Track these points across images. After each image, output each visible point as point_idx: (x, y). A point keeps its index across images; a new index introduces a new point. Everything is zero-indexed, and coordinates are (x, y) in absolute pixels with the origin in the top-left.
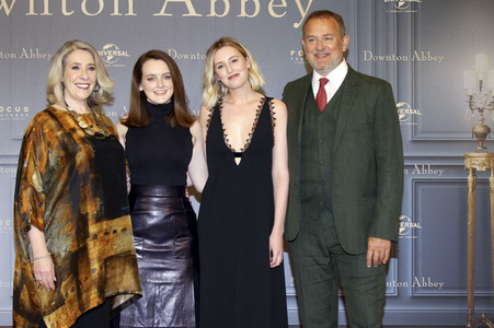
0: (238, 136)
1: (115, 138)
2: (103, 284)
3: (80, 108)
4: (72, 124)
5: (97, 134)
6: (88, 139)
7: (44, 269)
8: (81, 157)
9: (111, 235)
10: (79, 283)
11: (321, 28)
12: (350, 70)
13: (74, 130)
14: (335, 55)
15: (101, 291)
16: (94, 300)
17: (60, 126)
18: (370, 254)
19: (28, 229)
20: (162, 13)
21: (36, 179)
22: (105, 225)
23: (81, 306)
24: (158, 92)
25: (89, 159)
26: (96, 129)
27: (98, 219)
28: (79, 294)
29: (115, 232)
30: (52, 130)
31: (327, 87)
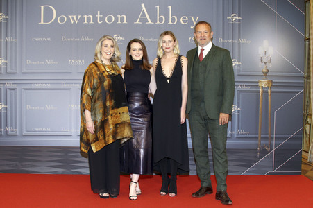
0: (168, 71)
1: (120, 75)
2: (115, 134)
3: (107, 63)
4: (104, 69)
5: (113, 74)
6: (109, 76)
7: (90, 126)
8: (106, 83)
9: (118, 115)
10: (104, 133)
11: (202, 28)
12: (213, 45)
13: (104, 72)
15: (114, 137)
16: (111, 140)
17: (99, 70)
18: (220, 120)
19: (85, 110)
20: (137, 22)
21: (89, 91)
22: (115, 111)
23: (105, 143)
24: (137, 56)
25: (109, 84)
26: (113, 72)
27: (113, 108)
28: (105, 137)
29: (120, 113)
30: (95, 71)
31: (203, 52)
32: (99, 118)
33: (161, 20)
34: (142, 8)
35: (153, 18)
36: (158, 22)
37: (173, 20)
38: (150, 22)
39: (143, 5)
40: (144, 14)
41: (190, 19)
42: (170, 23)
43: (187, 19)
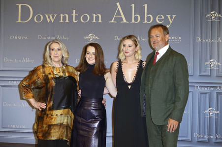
3: (58, 65)
5: (60, 77)
8: (49, 85)
13: (50, 74)
20: (112, 21)
22: (52, 112)
29: (57, 115)
30: (41, 73)
31: (158, 56)
33: (136, 19)
34: (117, 7)
35: (129, 18)
36: (133, 21)
37: (149, 19)
38: (125, 21)
39: (118, 4)
40: (119, 13)
41: (166, 18)
42: (146, 22)
43: (163, 18)
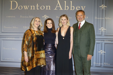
2: (37, 63)
5: (38, 35)
7: (26, 59)
8: (34, 39)
9: (39, 54)
10: (32, 62)
11: (80, 14)
12: (86, 21)
13: (34, 34)
14: (83, 19)
15: (36, 64)
16: (35, 66)
17: (32, 33)
18: (88, 58)
19: (24, 51)
20: (56, 9)
21: (26, 42)
22: (38, 52)
23: (32, 67)
25: (36, 40)
26: (38, 34)
27: (36, 51)
28: (32, 64)
30: (30, 33)
31: (81, 25)
32: (30, 55)
33: (67, 8)
34: (58, 2)
35: (63, 7)
36: (65, 9)
37: (73, 8)
38: (61, 9)
39: (58, 1)
40: (58, 5)
41: (81, 8)
42: (71, 9)
43: (79, 8)
